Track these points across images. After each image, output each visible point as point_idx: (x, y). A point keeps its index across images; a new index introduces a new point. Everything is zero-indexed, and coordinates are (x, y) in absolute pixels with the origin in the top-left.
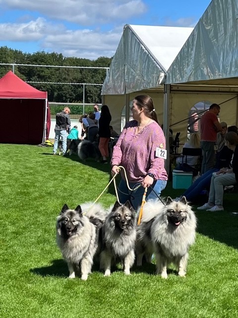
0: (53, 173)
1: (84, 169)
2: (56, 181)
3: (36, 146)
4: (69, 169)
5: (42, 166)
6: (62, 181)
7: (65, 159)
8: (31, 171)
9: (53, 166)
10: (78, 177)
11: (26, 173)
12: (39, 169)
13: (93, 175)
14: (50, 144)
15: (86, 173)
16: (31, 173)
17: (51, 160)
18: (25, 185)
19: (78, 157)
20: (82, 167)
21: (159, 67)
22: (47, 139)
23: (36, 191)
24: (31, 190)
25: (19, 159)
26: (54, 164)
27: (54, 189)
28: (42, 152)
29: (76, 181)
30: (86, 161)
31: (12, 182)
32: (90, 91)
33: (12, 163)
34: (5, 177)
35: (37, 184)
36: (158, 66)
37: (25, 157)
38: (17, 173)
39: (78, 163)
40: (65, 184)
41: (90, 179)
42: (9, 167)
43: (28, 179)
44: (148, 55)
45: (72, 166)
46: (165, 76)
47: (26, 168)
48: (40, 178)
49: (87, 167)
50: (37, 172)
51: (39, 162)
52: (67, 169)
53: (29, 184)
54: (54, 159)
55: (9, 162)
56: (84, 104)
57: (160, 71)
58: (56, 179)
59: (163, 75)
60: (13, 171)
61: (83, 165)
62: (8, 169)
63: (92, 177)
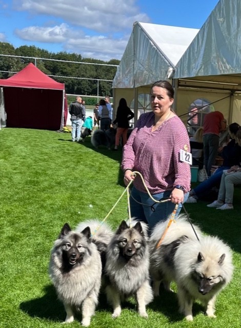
0: (66, 160)
1: (95, 156)
2: (67, 169)
3: (54, 132)
4: (82, 156)
5: (57, 152)
6: (74, 169)
7: (79, 145)
8: (46, 157)
9: (67, 152)
10: (90, 164)
11: (40, 159)
12: (54, 154)
13: (104, 164)
14: (67, 131)
15: (97, 161)
16: (45, 159)
17: (66, 146)
18: (37, 173)
19: (91, 144)
20: (94, 155)
21: (168, 63)
22: (65, 126)
23: (46, 180)
24: (41, 179)
25: (37, 143)
26: (68, 150)
27: (65, 178)
28: (59, 138)
29: (87, 169)
30: (98, 148)
31: (24, 169)
32: (103, 87)
33: (29, 147)
34: (19, 162)
35: (49, 172)
36: (166, 61)
37: (42, 141)
38: (32, 159)
39: (91, 150)
40: (76, 174)
41: (100, 168)
42: (25, 152)
43: (40, 166)
44: (156, 50)
45: (85, 153)
46: (174, 71)
47: (42, 154)
48: (53, 165)
49: (99, 154)
50: (51, 158)
51: (55, 148)
52: (81, 155)
53: (40, 171)
54: (69, 145)
55: (26, 147)
56: (98, 97)
57: (168, 66)
58: (68, 167)
59: (171, 69)
60: (28, 156)
61: (95, 152)
62: (24, 154)
63: (103, 165)
